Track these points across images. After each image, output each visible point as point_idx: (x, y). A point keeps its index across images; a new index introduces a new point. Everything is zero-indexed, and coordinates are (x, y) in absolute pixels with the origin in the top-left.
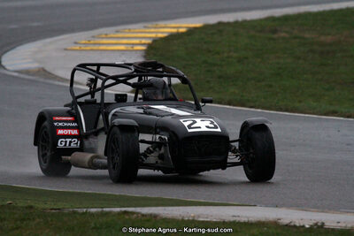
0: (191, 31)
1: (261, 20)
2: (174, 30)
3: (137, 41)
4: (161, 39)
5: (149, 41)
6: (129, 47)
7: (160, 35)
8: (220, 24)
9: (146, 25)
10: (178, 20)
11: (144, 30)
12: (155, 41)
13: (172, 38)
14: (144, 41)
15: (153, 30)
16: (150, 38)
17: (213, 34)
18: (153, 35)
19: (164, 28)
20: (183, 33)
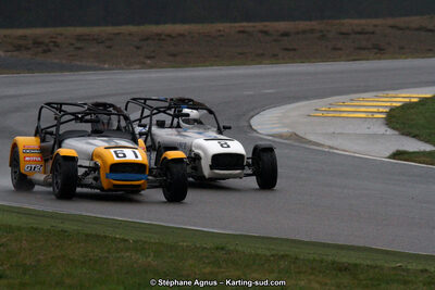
0: (423, 101)
2: (407, 100)
3: (375, 110)
4: (397, 107)
5: (387, 110)
6: (370, 116)
7: (394, 104)
12: (393, 109)
13: (407, 106)
14: (381, 110)
16: (387, 107)
18: (389, 104)
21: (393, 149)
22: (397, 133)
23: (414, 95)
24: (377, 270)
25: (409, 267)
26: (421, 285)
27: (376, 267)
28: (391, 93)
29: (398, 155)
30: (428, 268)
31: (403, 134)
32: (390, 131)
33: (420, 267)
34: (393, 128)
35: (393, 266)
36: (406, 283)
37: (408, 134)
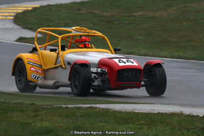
0: (35, 9)
1: (67, 4)
2: (25, 9)
3: (8, 14)
4: (20, 13)
5: (14, 14)
6: (5, 18)
7: (18, 11)
8: (49, 5)
9: (8, 5)
10: (25, 3)
11: (9, 8)
12: (18, 14)
13: (26, 13)
14: (11, 14)
15: (13, 8)
16: (14, 13)
17: (47, 11)
18: (15, 11)
19: (19, 7)
20: (30, 10)
21: (17, 36)
22: (20, 27)
23: (29, 6)
24: (6, 105)
25: (24, 102)
26: (30, 112)
27: (6, 103)
28: (17, 5)
29: (21, 40)
30: (35, 103)
31: (23, 28)
32: (16, 27)
33: (31, 102)
34: (18, 25)
35: (15, 102)
36: (22, 111)
37: (26, 28)
